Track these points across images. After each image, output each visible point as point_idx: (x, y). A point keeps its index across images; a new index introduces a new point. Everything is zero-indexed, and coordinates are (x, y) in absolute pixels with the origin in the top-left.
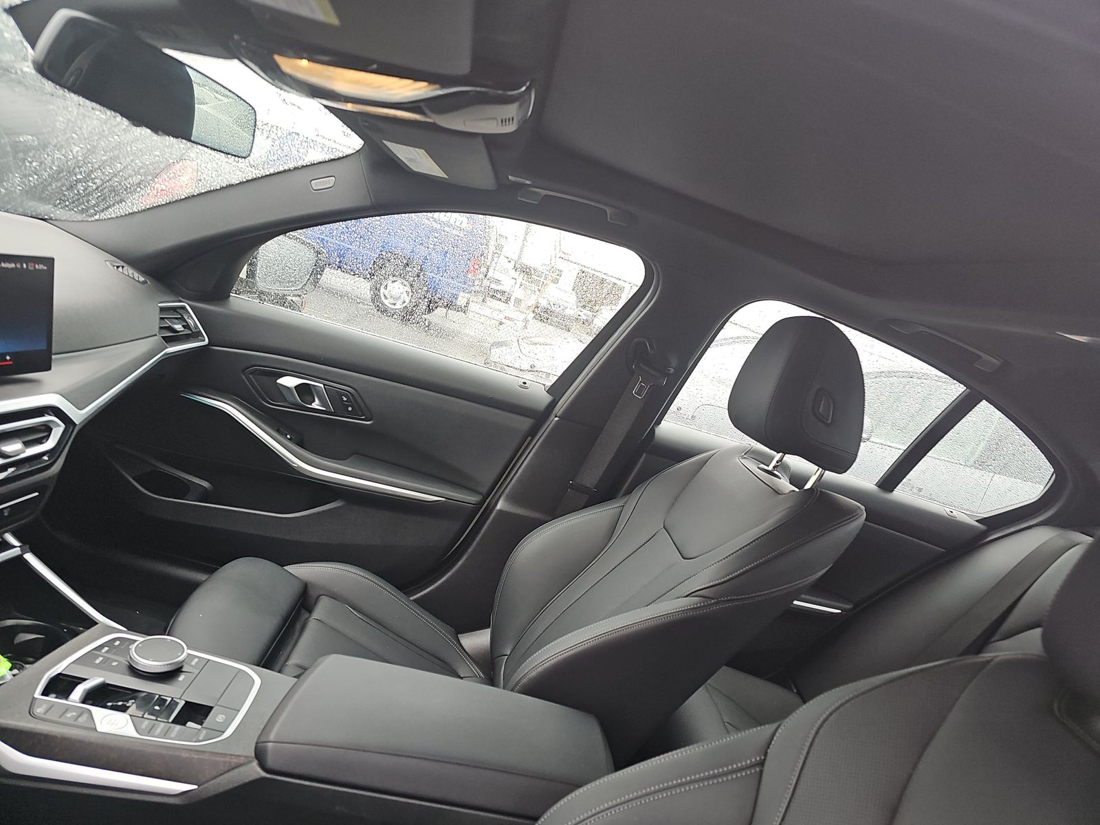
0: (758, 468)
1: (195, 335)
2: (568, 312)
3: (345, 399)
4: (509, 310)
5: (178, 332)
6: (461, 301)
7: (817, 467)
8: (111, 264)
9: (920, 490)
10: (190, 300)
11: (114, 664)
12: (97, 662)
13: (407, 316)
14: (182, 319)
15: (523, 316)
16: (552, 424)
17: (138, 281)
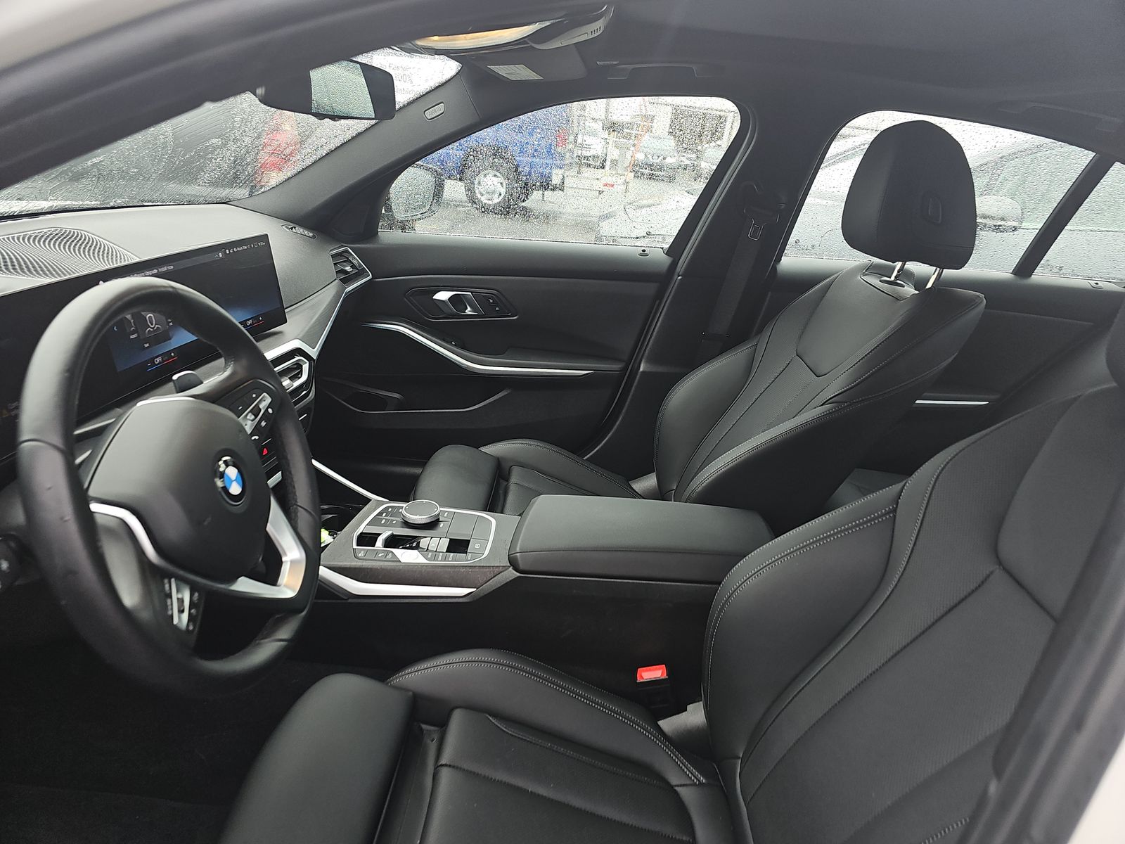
0: (880, 281)
1: (360, 273)
2: (669, 161)
3: (491, 301)
4: (606, 176)
5: (349, 272)
6: (556, 180)
7: (935, 268)
8: (288, 228)
9: (1061, 268)
10: (349, 244)
11: (394, 522)
12: (383, 522)
13: (507, 209)
14: (348, 261)
15: (623, 178)
16: (677, 283)
17: (309, 237)
